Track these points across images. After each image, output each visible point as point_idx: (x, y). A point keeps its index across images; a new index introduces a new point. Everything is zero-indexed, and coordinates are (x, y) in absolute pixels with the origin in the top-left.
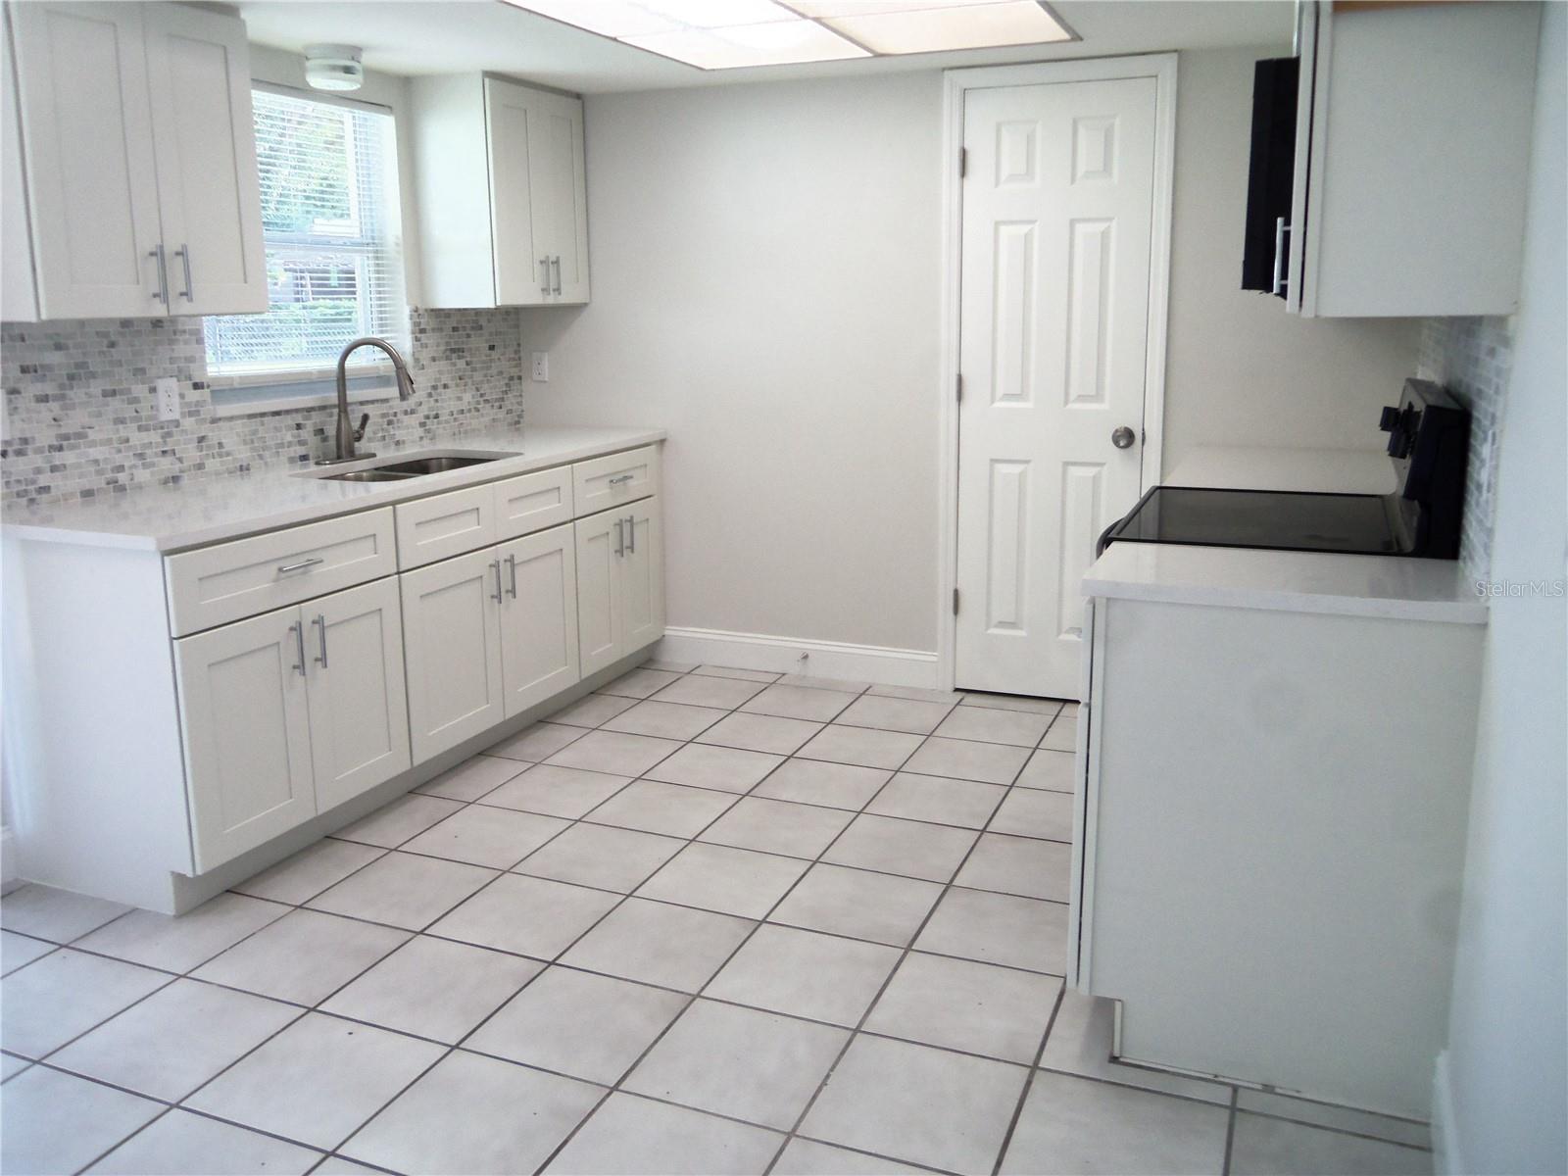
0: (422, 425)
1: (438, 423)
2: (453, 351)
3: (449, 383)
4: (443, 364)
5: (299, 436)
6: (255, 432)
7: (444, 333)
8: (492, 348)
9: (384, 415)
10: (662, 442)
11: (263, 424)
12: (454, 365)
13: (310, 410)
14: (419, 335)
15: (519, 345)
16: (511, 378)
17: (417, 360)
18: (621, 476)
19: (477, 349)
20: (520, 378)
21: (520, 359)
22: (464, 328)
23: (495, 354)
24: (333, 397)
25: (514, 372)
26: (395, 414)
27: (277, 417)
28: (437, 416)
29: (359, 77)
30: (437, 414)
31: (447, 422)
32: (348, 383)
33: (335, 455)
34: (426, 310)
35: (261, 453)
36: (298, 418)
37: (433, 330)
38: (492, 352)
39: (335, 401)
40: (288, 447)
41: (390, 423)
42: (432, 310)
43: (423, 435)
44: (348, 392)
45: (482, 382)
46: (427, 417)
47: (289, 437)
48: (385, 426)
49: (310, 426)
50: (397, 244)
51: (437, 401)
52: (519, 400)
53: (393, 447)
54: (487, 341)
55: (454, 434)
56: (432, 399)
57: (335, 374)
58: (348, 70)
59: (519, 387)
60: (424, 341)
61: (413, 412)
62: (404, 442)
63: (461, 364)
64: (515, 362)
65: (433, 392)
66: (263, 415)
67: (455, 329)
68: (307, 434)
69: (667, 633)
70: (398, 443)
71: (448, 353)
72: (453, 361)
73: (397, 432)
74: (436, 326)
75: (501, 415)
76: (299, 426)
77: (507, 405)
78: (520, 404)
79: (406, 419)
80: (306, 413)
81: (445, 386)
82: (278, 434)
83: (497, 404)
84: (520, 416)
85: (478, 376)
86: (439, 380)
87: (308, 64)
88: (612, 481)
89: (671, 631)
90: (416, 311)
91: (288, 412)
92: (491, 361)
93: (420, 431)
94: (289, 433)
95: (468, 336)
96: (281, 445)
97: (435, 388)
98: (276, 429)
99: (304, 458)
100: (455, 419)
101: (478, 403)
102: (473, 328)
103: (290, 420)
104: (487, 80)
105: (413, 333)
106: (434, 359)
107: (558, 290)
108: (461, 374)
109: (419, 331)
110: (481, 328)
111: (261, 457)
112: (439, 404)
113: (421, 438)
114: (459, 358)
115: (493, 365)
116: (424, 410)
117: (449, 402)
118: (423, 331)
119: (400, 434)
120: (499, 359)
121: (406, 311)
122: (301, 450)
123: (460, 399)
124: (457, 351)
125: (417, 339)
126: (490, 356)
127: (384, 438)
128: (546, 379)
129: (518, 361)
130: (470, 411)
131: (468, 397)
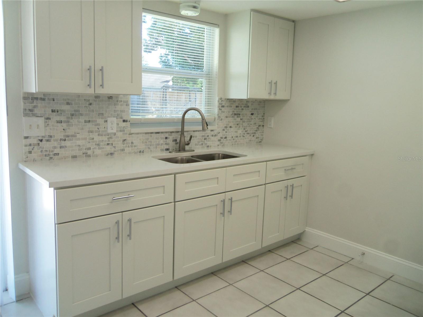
0: (219, 140)
1: (226, 140)
2: (235, 114)
3: (233, 126)
4: (231, 119)
5: (166, 141)
6: (148, 139)
7: (232, 108)
8: (252, 114)
9: (203, 136)
10: (312, 155)
11: (151, 136)
12: (236, 119)
13: (172, 132)
14: (221, 108)
15: (264, 114)
16: (260, 126)
17: (219, 117)
18: (290, 168)
19: (246, 114)
20: (263, 126)
21: (264, 119)
22: (241, 107)
23: (253, 117)
24: (179, 128)
25: (261, 124)
26: (208, 136)
27: (158, 134)
28: (226, 138)
29: (199, 10)
30: (226, 137)
31: (230, 140)
32: (185, 124)
33: (178, 150)
34: (225, 99)
35: (149, 147)
36: (167, 135)
37: (228, 106)
38: (252, 116)
39: (180, 130)
40: (161, 145)
41: (205, 139)
42: (228, 99)
43: (219, 144)
44: (184, 127)
45: (247, 126)
46: (222, 138)
47: (162, 142)
48: (203, 140)
49: (171, 138)
50: (216, 75)
51: (226, 132)
52: (262, 134)
53: (206, 148)
54: (250, 112)
55: (233, 145)
56: (224, 131)
57: (181, 120)
58: (195, 7)
59: (262, 129)
60: (223, 110)
61: (215, 136)
62: (211, 146)
63: (238, 119)
64: (262, 120)
65: (225, 129)
66: (152, 133)
67: (237, 107)
68: (170, 141)
69: (306, 230)
70: (208, 146)
71: (233, 115)
72: (235, 118)
73: (208, 143)
74: (229, 105)
75: (254, 139)
76: (166, 138)
77: (257, 135)
78: (262, 135)
79: (213, 138)
80: (170, 133)
81: (231, 127)
82: (158, 140)
83: (253, 135)
84: (262, 140)
85: (245, 124)
86: (229, 124)
87: (181, 5)
88: (285, 170)
89: (308, 229)
90: (221, 99)
91: (162, 133)
92: (251, 119)
93: (218, 143)
94: (162, 140)
95: (242, 109)
96: (159, 144)
97: (226, 127)
98: (157, 138)
99: (167, 149)
100: (234, 139)
101: (244, 134)
102: (245, 107)
103: (164, 136)
104: (252, 13)
105: (219, 107)
106: (227, 117)
107: (275, 94)
108: (238, 123)
109: (221, 106)
110: (248, 107)
111: (149, 148)
112: (227, 133)
113: (218, 145)
114: (238, 117)
115: (252, 120)
116: (220, 135)
117: (232, 133)
118: (223, 106)
119: (209, 143)
120: (255, 118)
121: (217, 99)
122: (167, 147)
123: (236, 132)
124: (238, 115)
125: (220, 109)
126: (251, 117)
127: (202, 144)
128: (272, 127)
129: (263, 119)
130: (240, 136)
131: (240, 131)
